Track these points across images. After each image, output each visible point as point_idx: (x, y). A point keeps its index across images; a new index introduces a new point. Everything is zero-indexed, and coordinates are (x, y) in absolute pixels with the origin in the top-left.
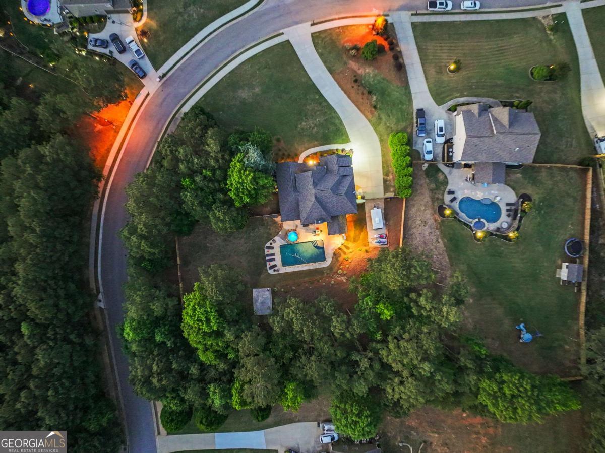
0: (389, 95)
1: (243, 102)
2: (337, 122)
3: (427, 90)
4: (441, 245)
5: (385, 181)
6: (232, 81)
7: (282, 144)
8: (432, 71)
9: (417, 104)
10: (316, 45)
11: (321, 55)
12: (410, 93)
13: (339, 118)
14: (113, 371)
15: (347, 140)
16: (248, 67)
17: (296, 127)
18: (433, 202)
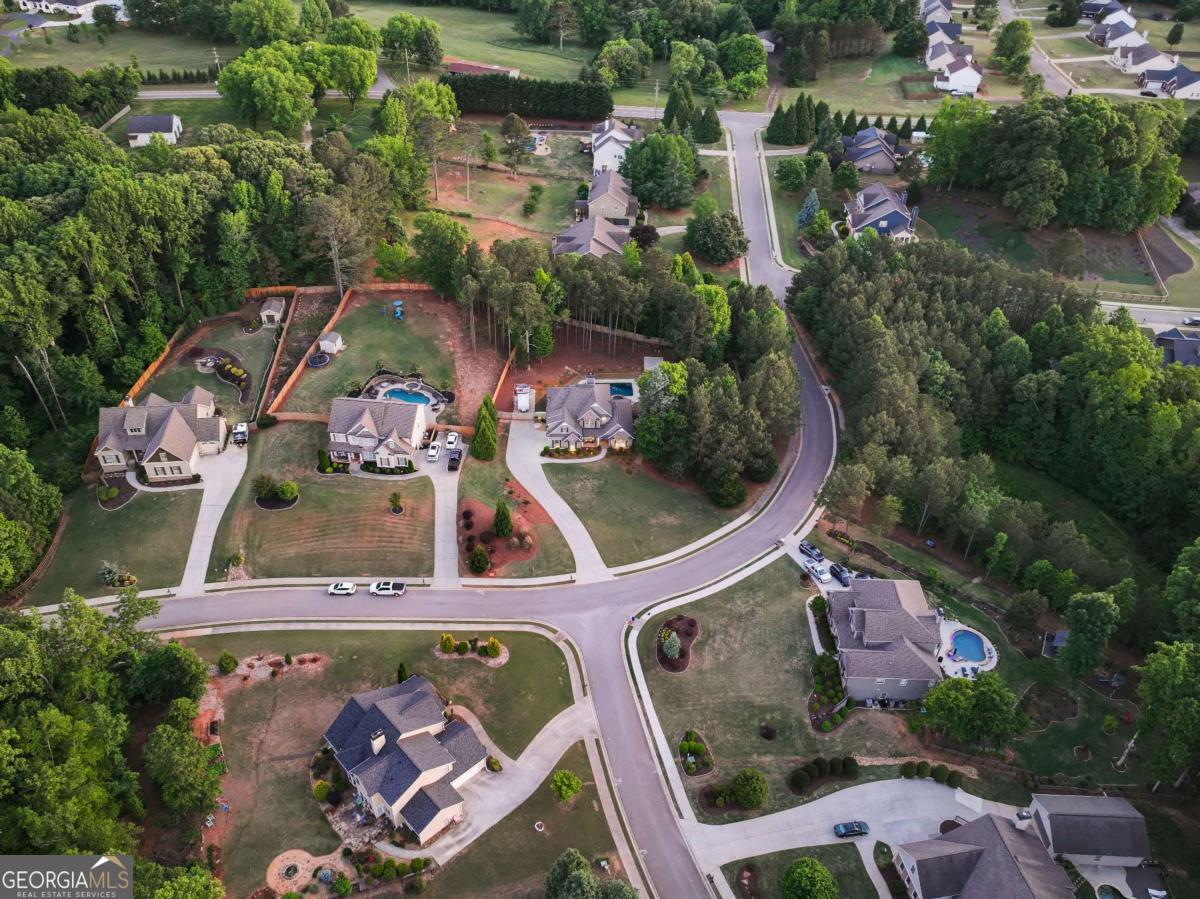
0: (485, 492)
1: (670, 512)
2: (555, 481)
3: (437, 494)
4: (459, 374)
5: (507, 431)
6: (684, 536)
7: (625, 468)
8: (424, 511)
9: (454, 479)
10: (572, 558)
11: (566, 545)
12: (459, 491)
13: (552, 485)
14: (805, 349)
15: (544, 466)
16: (663, 547)
17: (606, 482)
18: (458, 407)
